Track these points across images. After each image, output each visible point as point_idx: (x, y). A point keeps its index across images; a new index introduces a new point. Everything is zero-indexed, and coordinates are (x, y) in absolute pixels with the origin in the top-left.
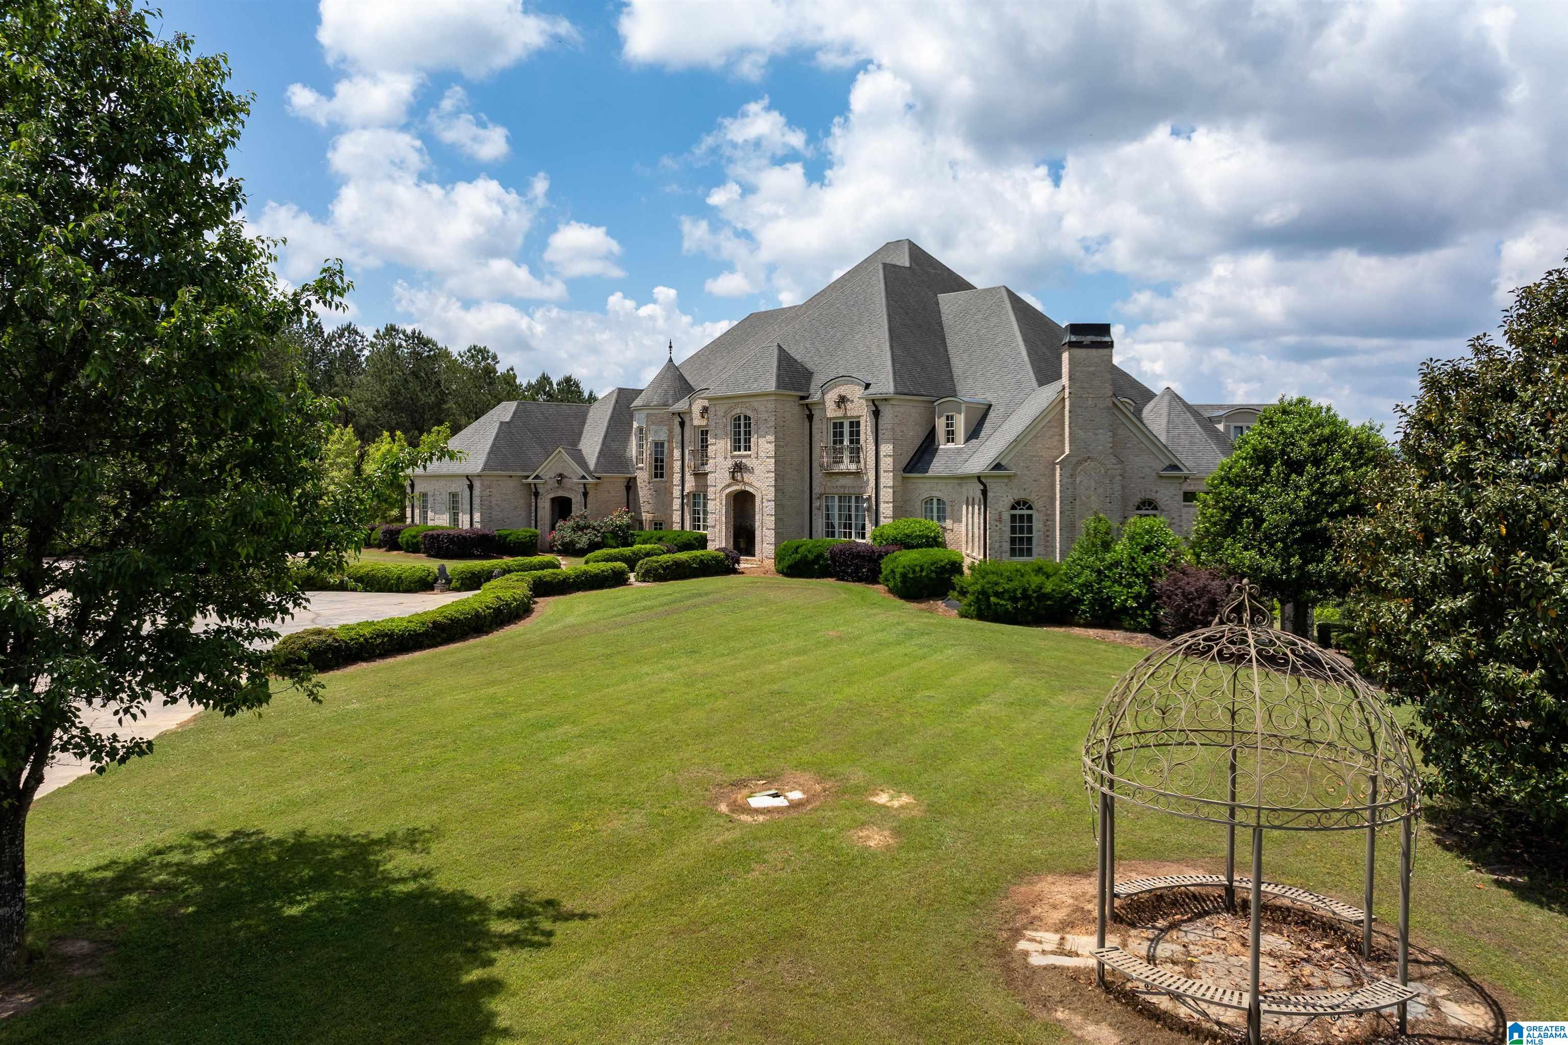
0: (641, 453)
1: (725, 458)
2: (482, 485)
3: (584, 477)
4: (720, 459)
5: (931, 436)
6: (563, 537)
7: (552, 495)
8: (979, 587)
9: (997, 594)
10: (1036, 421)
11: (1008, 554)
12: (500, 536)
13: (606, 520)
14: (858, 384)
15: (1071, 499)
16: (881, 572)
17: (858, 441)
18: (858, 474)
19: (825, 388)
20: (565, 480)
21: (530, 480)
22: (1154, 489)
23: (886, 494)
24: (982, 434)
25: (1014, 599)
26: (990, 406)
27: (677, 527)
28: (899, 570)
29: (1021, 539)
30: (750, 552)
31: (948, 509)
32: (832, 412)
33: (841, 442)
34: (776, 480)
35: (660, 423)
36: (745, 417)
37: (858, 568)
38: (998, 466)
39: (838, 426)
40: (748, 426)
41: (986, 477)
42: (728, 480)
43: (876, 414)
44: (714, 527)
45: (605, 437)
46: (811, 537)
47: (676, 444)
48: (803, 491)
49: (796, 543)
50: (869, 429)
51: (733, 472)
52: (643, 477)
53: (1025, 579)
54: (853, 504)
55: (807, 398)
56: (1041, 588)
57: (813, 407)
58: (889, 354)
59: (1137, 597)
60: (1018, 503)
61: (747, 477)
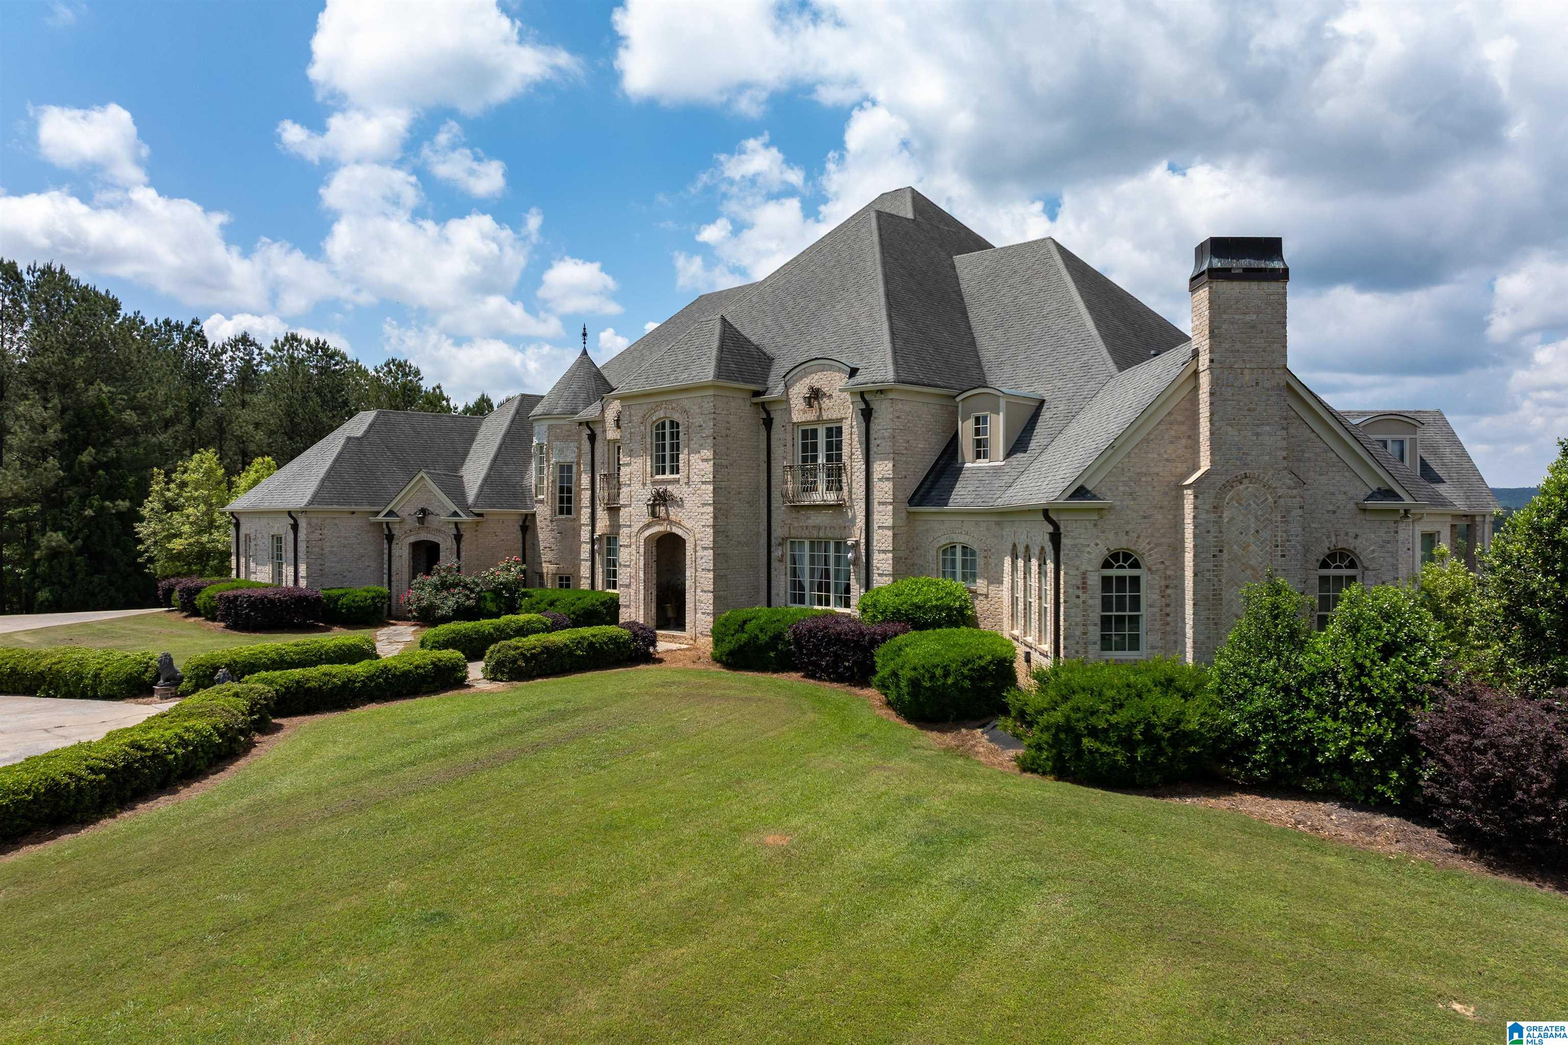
0: (541, 480)
1: (644, 484)
2: (309, 524)
3: (455, 514)
4: (636, 487)
5: (951, 450)
6: (419, 600)
7: (412, 539)
8: (1058, 716)
9: (1093, 732)
10: (1147, 413)
11: (1098, 647)
12: (329, 598)
13: (484, 573)
14: (840, 370)
15: (1214, 551)
16: (875, 672)
17: (839, 457)
18: (838, 507)
19: (789, 379)
20: (430, 518)
21: (380, 518)
22: (1352, 531)
23: (883, 539)
24: (1033, 445)
25: (1128, 743)
26: (1043, 402)
27: (585, 585)
28: (906, 674)
29: (1120, 620)
30: (680, 624)
31: (980, 561)
32: (799, 413)
33: (814, 458)
34: (715, 518)
35: (567, 438)
36: (672, 422)
37: (838, 659)
38: (1080, 492)
39: (809, 435)
40: (675, 435)
41: (1058, 511)
42: (647, 519)
43: (867, 414)
44: (628, 586)
45: (496, 458)
46: (769, 605)
47: (585, 467)
48: (758, 534)
49: (745, 613)
50: (855, 438)
51: (653, 506)
52: (543, 512)
53: (1147, 704)
54: (832, 554)
55: (764, 393)
56: (1179, 722)
57: (772, 408)
58: (886, 326)
59: (1372, 744)
60: (1115, 556)
61: (674, 513)
